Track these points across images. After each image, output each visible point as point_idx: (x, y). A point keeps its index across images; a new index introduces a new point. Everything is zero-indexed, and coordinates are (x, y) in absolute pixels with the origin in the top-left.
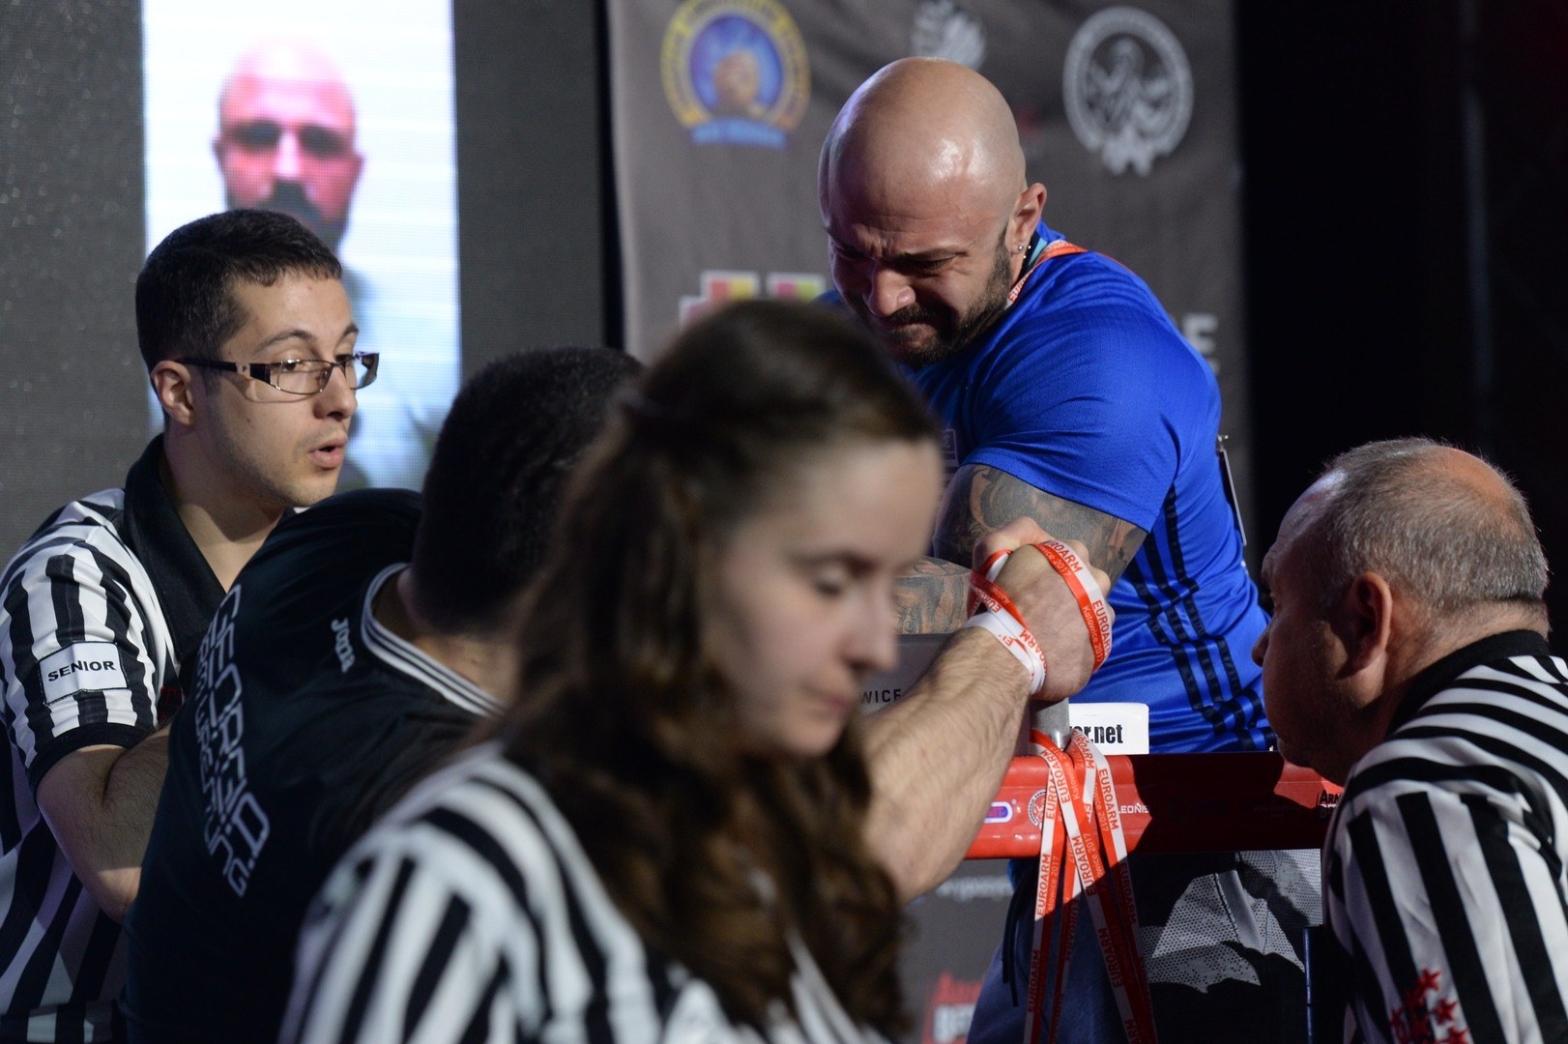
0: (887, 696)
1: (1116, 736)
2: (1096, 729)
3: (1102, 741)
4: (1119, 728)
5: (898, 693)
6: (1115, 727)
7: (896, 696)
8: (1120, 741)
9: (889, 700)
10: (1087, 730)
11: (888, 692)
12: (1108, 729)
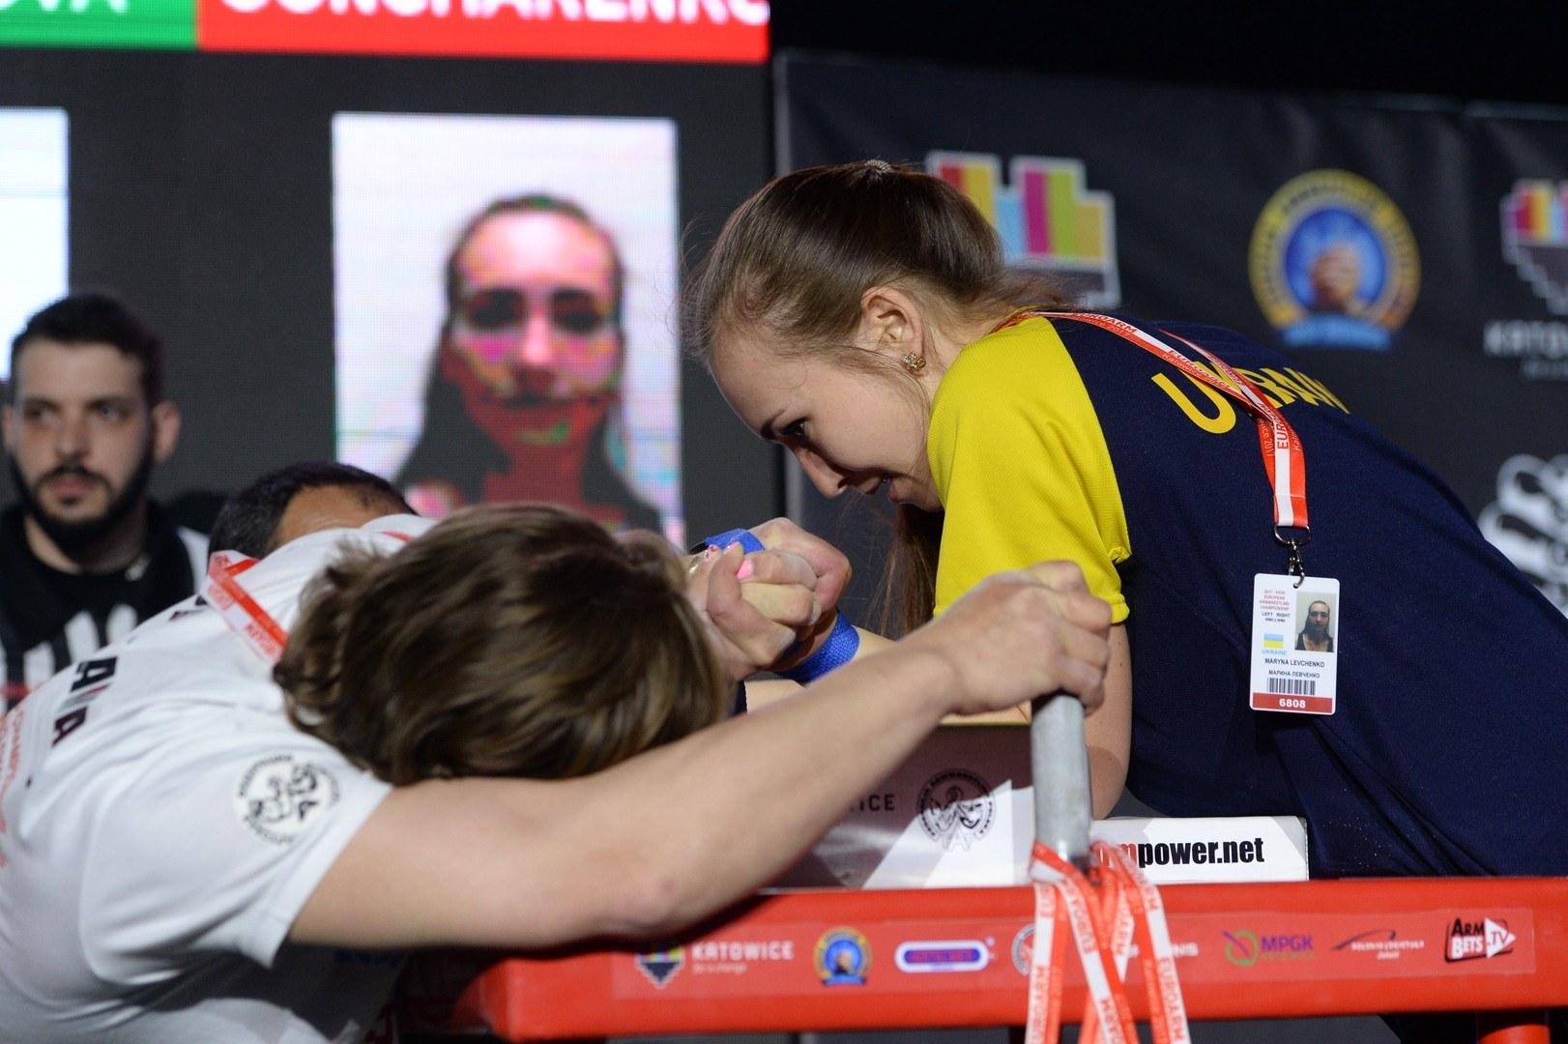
0: (875, 803)
1: (1254, 853)
2: (1226, 845)
3: (1235, 860)
4: (1259, 842)
5: (889, 799)
6: (1253, 841)
7: (887, 802)
8: (1260, 859)
9: (878, 808)
10: (1213, 846)
11: (877, 797)
12: (1243, 844)
